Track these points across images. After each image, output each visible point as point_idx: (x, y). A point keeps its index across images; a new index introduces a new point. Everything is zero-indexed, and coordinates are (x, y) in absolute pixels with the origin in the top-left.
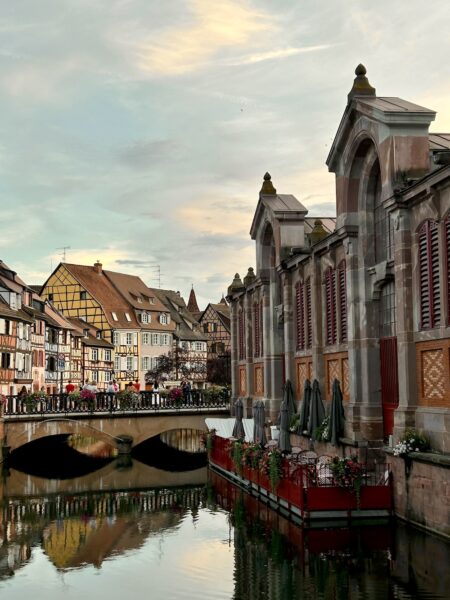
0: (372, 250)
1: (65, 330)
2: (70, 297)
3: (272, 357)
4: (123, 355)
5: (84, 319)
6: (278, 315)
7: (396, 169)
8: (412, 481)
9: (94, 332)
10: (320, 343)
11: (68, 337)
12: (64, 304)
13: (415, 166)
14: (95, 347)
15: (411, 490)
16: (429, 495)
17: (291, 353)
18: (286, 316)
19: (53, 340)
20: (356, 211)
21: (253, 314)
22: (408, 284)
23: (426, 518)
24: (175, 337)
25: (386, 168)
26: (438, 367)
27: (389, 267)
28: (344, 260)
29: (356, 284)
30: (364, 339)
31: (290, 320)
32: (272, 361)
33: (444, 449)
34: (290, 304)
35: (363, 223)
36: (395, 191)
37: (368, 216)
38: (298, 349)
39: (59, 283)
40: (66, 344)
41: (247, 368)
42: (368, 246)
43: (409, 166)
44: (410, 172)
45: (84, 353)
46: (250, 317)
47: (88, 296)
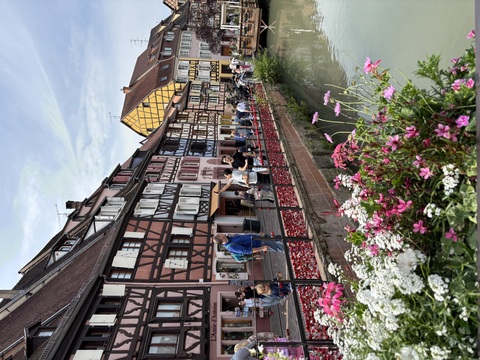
4: (197, 73)
5: (166, 105)
9: (176, 99)
11: (176, 126)
12: (154, 120)
14: (187, 97)
24: (184, 29)
39: (137, 124)
40: (182, 129)
45: (193, 109)
47: (146, 101)
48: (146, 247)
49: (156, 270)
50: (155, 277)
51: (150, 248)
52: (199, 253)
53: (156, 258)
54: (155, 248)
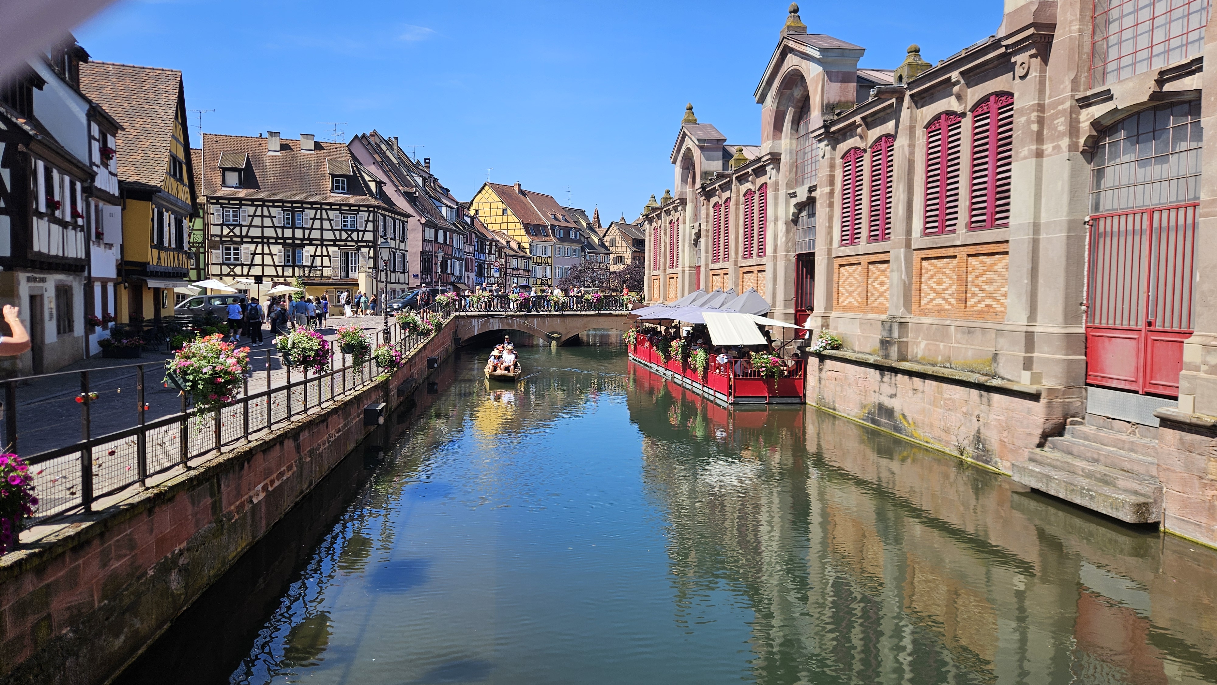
0: (793, 175)
1: (491, 241)
2: (494, 212)
3: (687, 269)
4: (539, 264)
5: (505, 232)
6: (694, 231)
7: (825, 102)
8: (824, 374)
9: (513, 245)
10: (737, 258)
11: (494, 247)
12: (488, 219)
13: (843, 99)
14: (516, 257)
15: (823, 382)
16: (842, 386)
17: (707, 265)
18: (703, 233)
19: (481, 250)
20: (780, 139)
21: (668, 230)
22: (831, 205)
23: (837, 405)
24: (583, 250)
25: (816, 101)
26: (855, 279)
27: (812, 189)
28: (766, 184)
29: (776, 205)
30: (781, 253)
31: (707, 236)
32: (687, 273)
33: (857, 349)
34: (707, 222)
35: (786, 150)
36: (824, 121)
37: (791, 144)
38: (713, 262)
39: (484, 200)
40: (491, 254)
41: (662, 277)
42: (790, 171)
43: (837, 99)
44: (838, 105)
46: (665, 234)
47: (509, 212)
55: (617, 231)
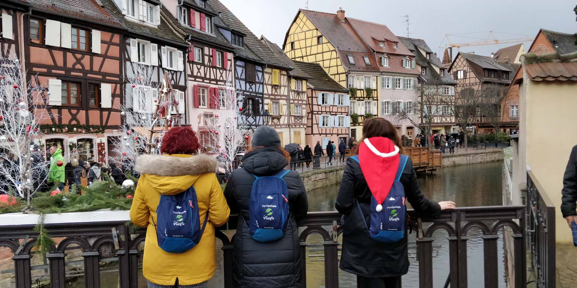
2: (309, 43)
4: (361, 99)
12: (304, 50)
39: (299, 30)
45: (312, 97)
47: (324, 40)
48: (79, 56)
49: (45, 70)
50: (35, 69)
51: (78, 61)
52: (74, 117)
53: (64, 68)
54: (78, 66)
55: (465, 63)
